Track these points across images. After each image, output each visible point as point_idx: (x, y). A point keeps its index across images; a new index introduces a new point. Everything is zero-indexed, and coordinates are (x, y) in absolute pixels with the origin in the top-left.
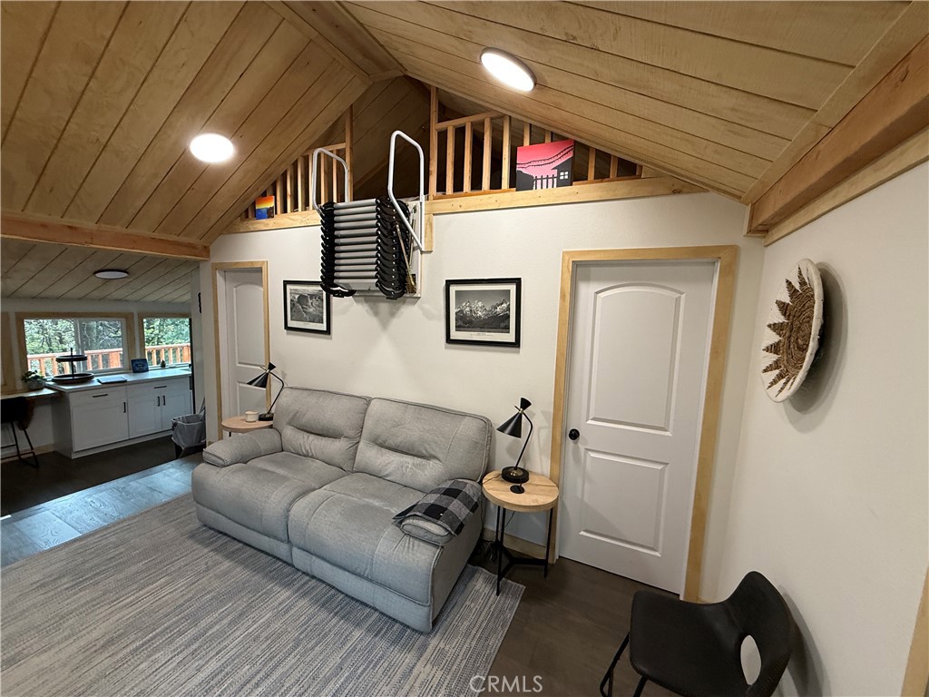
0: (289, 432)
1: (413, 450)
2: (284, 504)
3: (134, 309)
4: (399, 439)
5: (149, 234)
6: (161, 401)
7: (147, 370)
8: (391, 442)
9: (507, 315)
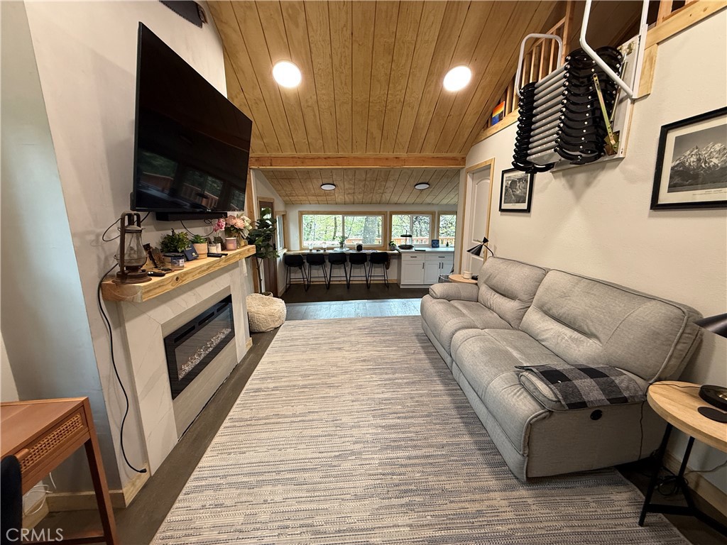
0: (483, 288)
1: (575, 324)
2: (452, 329)
3: (436, 209)
4: (563, 311)
5: (432, 155)
6: (441, 266)
7: (438, 247)
8: (554, 311)
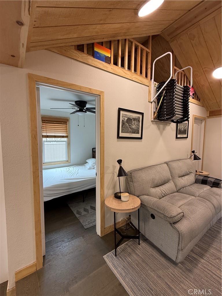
9: (186, 130)
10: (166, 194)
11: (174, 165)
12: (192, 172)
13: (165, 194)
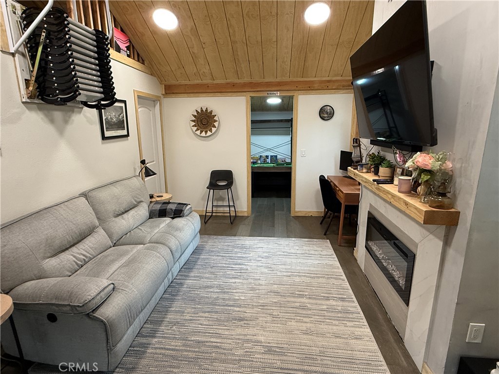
9: (123, 120)
10: (87, 260)
11: (103, 195)
12: (142, 201)
13: (84, 260)
